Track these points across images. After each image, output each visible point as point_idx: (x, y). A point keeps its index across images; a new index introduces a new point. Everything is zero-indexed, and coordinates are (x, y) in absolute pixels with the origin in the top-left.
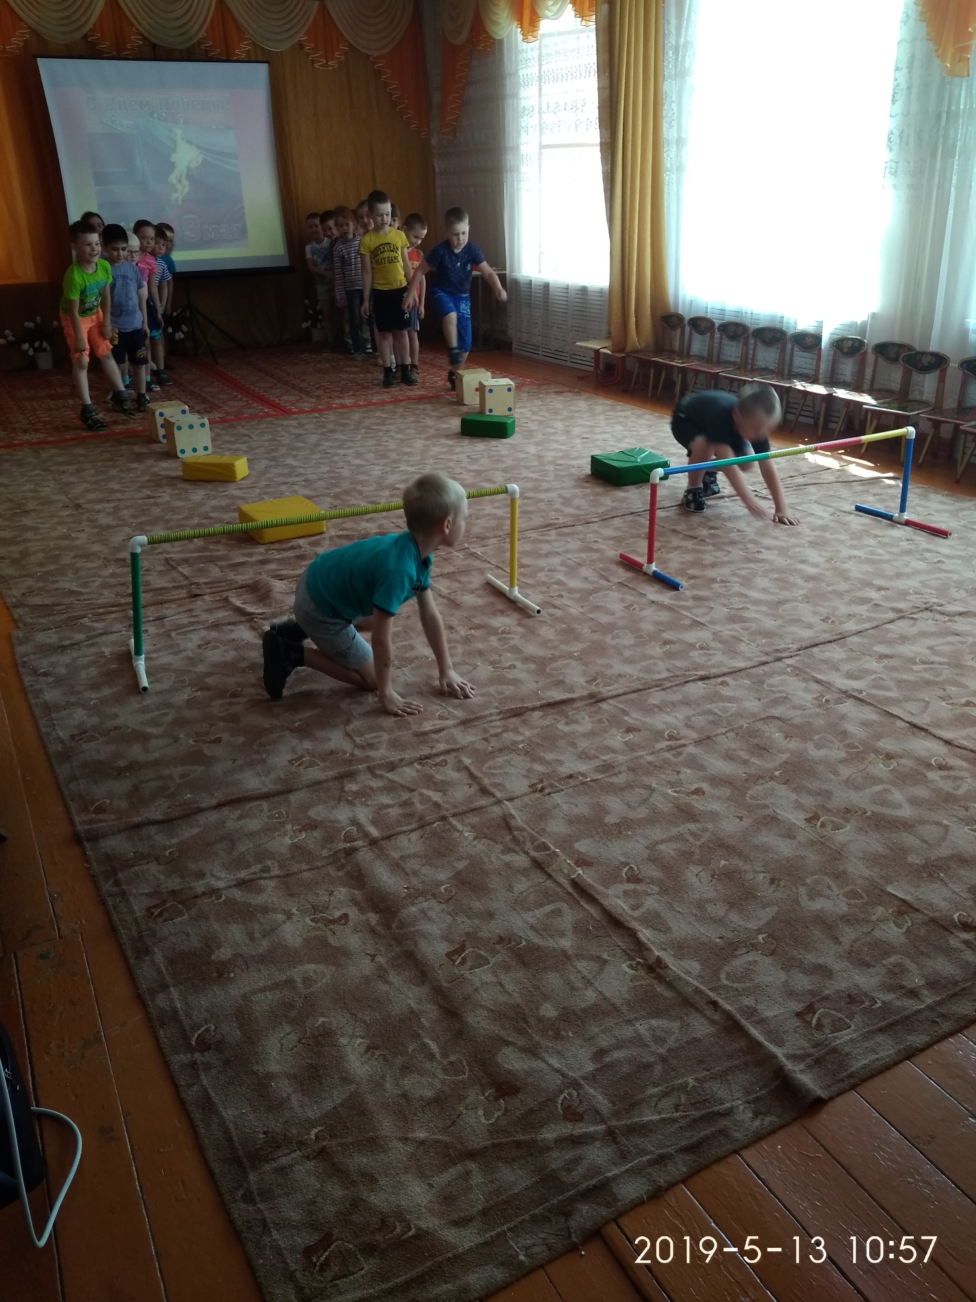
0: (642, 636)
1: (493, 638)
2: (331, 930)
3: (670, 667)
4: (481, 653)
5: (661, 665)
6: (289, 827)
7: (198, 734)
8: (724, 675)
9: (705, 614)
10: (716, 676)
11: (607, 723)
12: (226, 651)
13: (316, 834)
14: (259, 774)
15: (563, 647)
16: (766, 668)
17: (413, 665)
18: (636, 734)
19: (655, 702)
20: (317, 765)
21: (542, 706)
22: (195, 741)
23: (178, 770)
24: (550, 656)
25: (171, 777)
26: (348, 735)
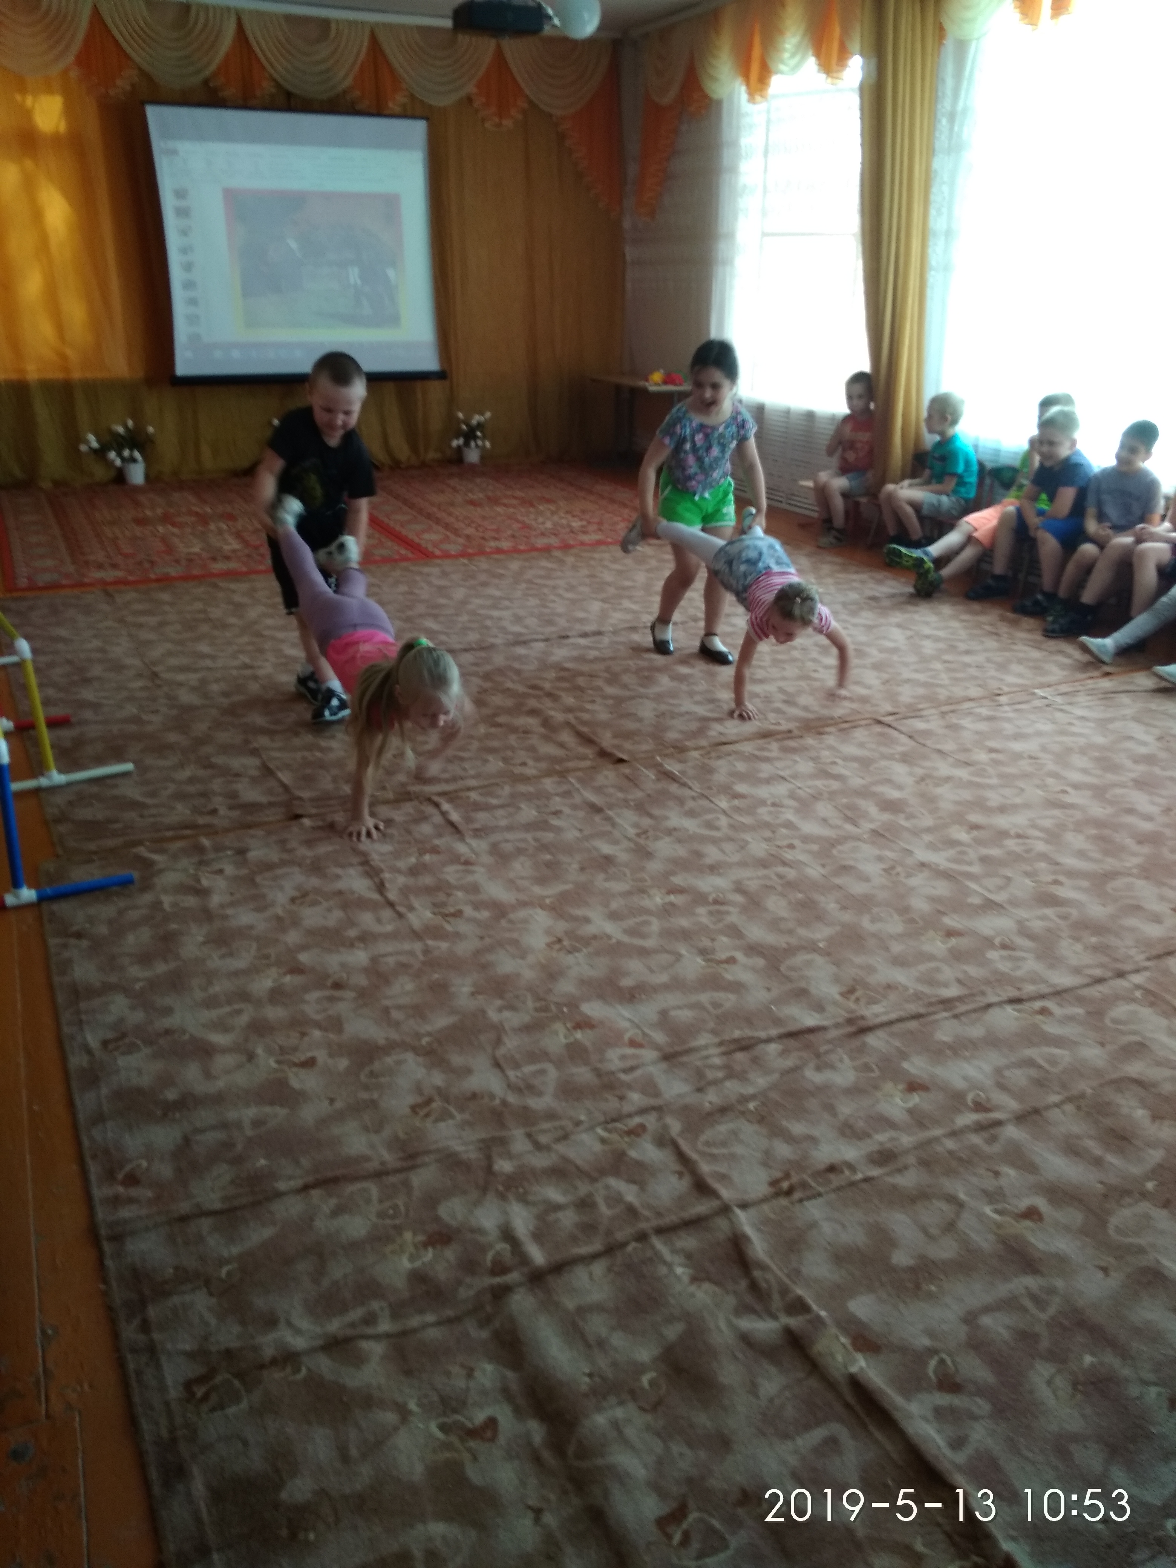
0: (912, 921)
1: (701, 910)
2: (469, 1450)
3: (961, 976)
4: (685, 935)
5: (948, 973)
6: (408, 1236)
7: (282, 1050)
8: (1043, 997)
9: (1001, 888)
10: (1032, 999)
11: (877, 1073)
13: (450, 1254)
14: (366, 1129)
15: (802, 932)
16: (1103, 989)
17: (591, 949)
18: (924, 1094)
19: (946, 1039)
20: (452, 1117)
21: (781, 1037)
22: (278, 1062)
23: (250, 1113)
24: (785, 946)
25: (239, 1125)
26: (497, 1065)
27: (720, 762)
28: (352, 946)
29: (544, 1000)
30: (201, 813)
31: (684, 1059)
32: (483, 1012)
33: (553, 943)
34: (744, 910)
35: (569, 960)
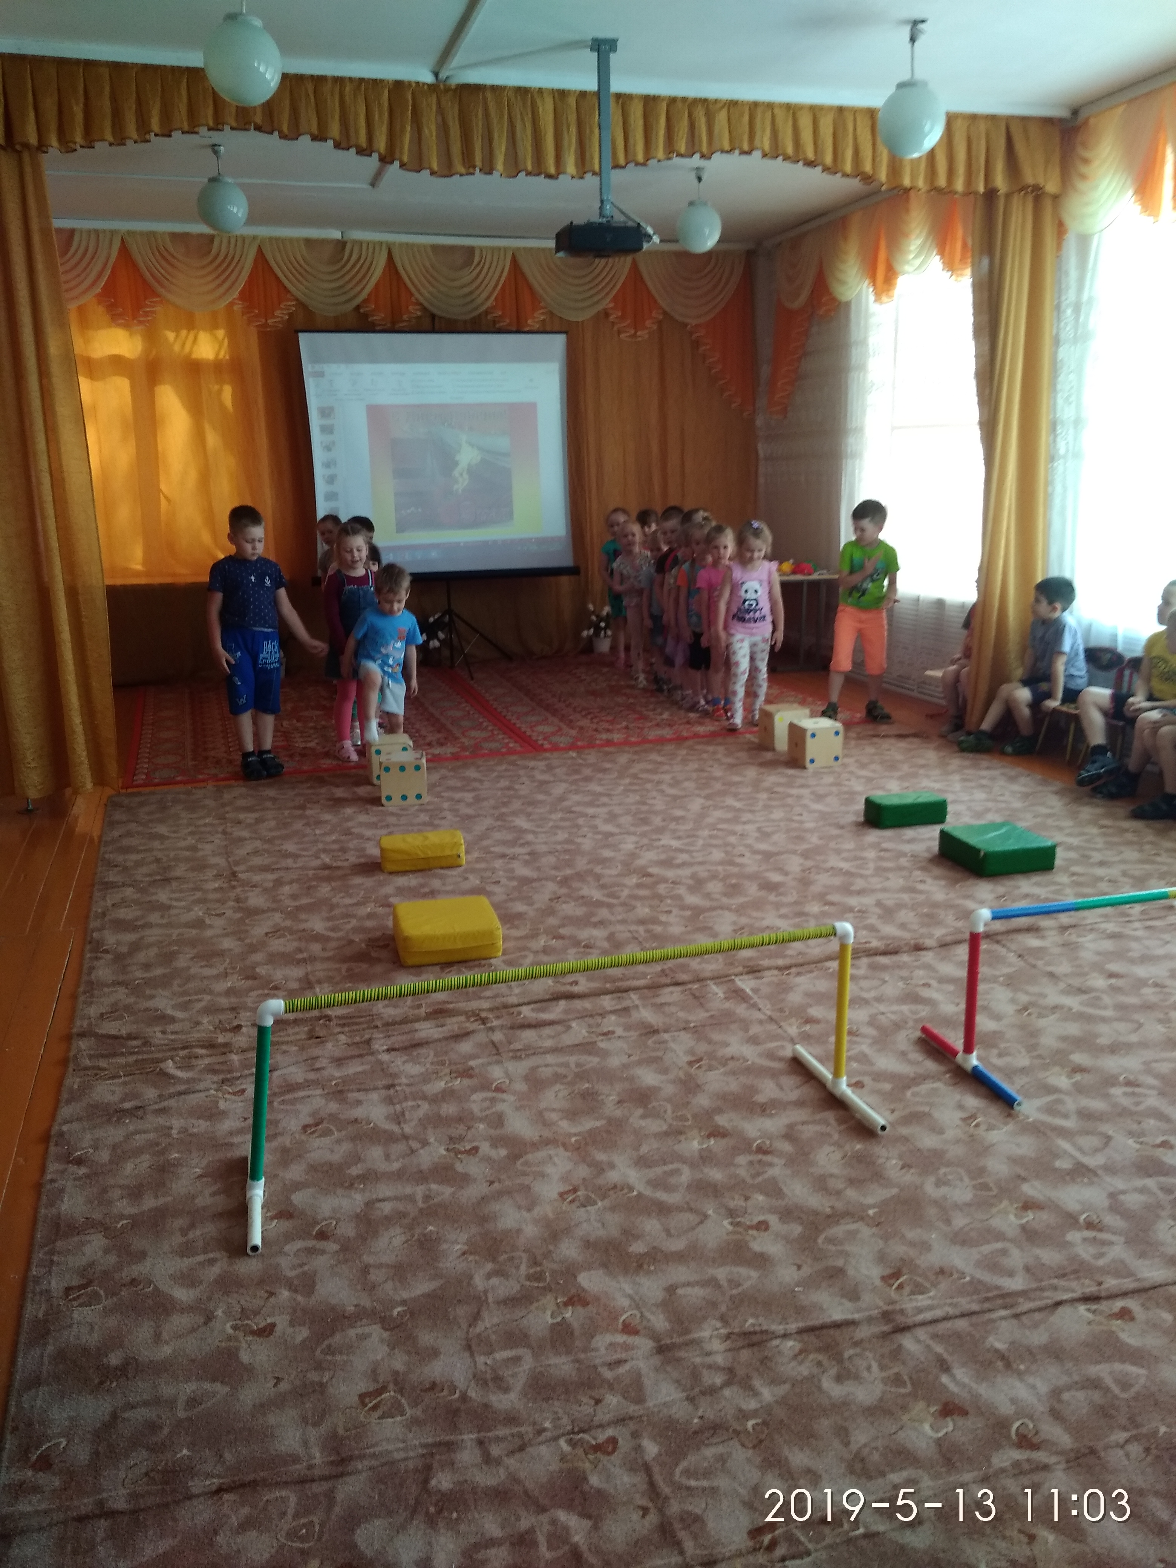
0: (985, 1187)
1: (742, 1159)
3: (1031, 1262)
4: (716, 1191)
5: (1016, 1258)
7: (243, 1313)
9: (1096, 1151)
10: (1112, 1296)
11: (909, 1389)
12: (338, 1142)
14: (305, 1420)
15: (851, 1193)
17: (606, 1203)
18: (961, 1421)
19: (999, 1345)
20: (403, 1413)
21: (800, 1332)
22: (235, 1328)
23: (189, 1388)
24: (828, 1211)
25: (171, 1404)
26: (468, 1347)
27: (799, 980)
28: (351, 1186)
29: (540, 1265)
30: (225, 1030)
31: (682, 1354)
32: (471, 1277)
33: (567, 1192)
34: (791, 1161)
35: (581, 1214)
